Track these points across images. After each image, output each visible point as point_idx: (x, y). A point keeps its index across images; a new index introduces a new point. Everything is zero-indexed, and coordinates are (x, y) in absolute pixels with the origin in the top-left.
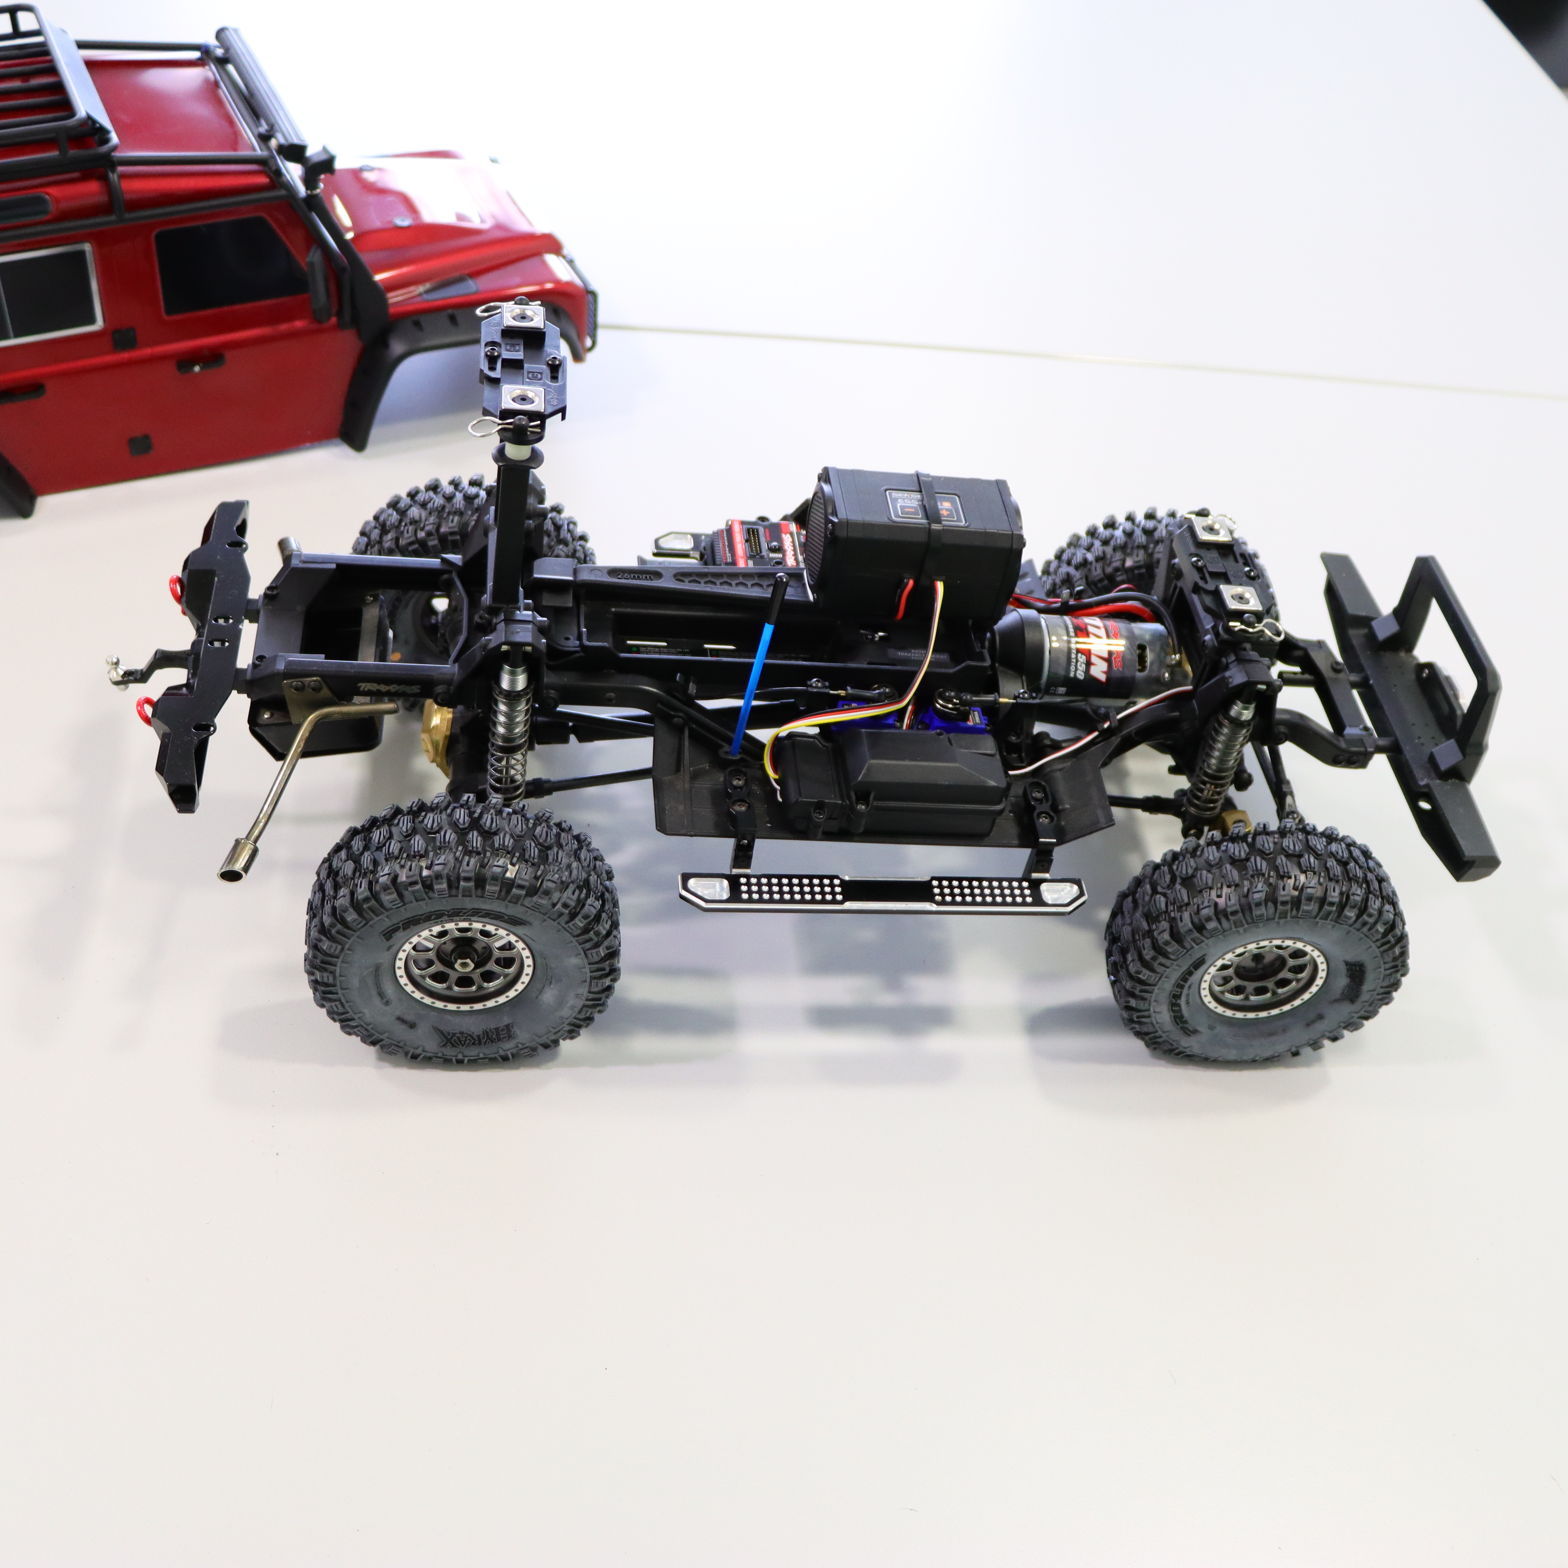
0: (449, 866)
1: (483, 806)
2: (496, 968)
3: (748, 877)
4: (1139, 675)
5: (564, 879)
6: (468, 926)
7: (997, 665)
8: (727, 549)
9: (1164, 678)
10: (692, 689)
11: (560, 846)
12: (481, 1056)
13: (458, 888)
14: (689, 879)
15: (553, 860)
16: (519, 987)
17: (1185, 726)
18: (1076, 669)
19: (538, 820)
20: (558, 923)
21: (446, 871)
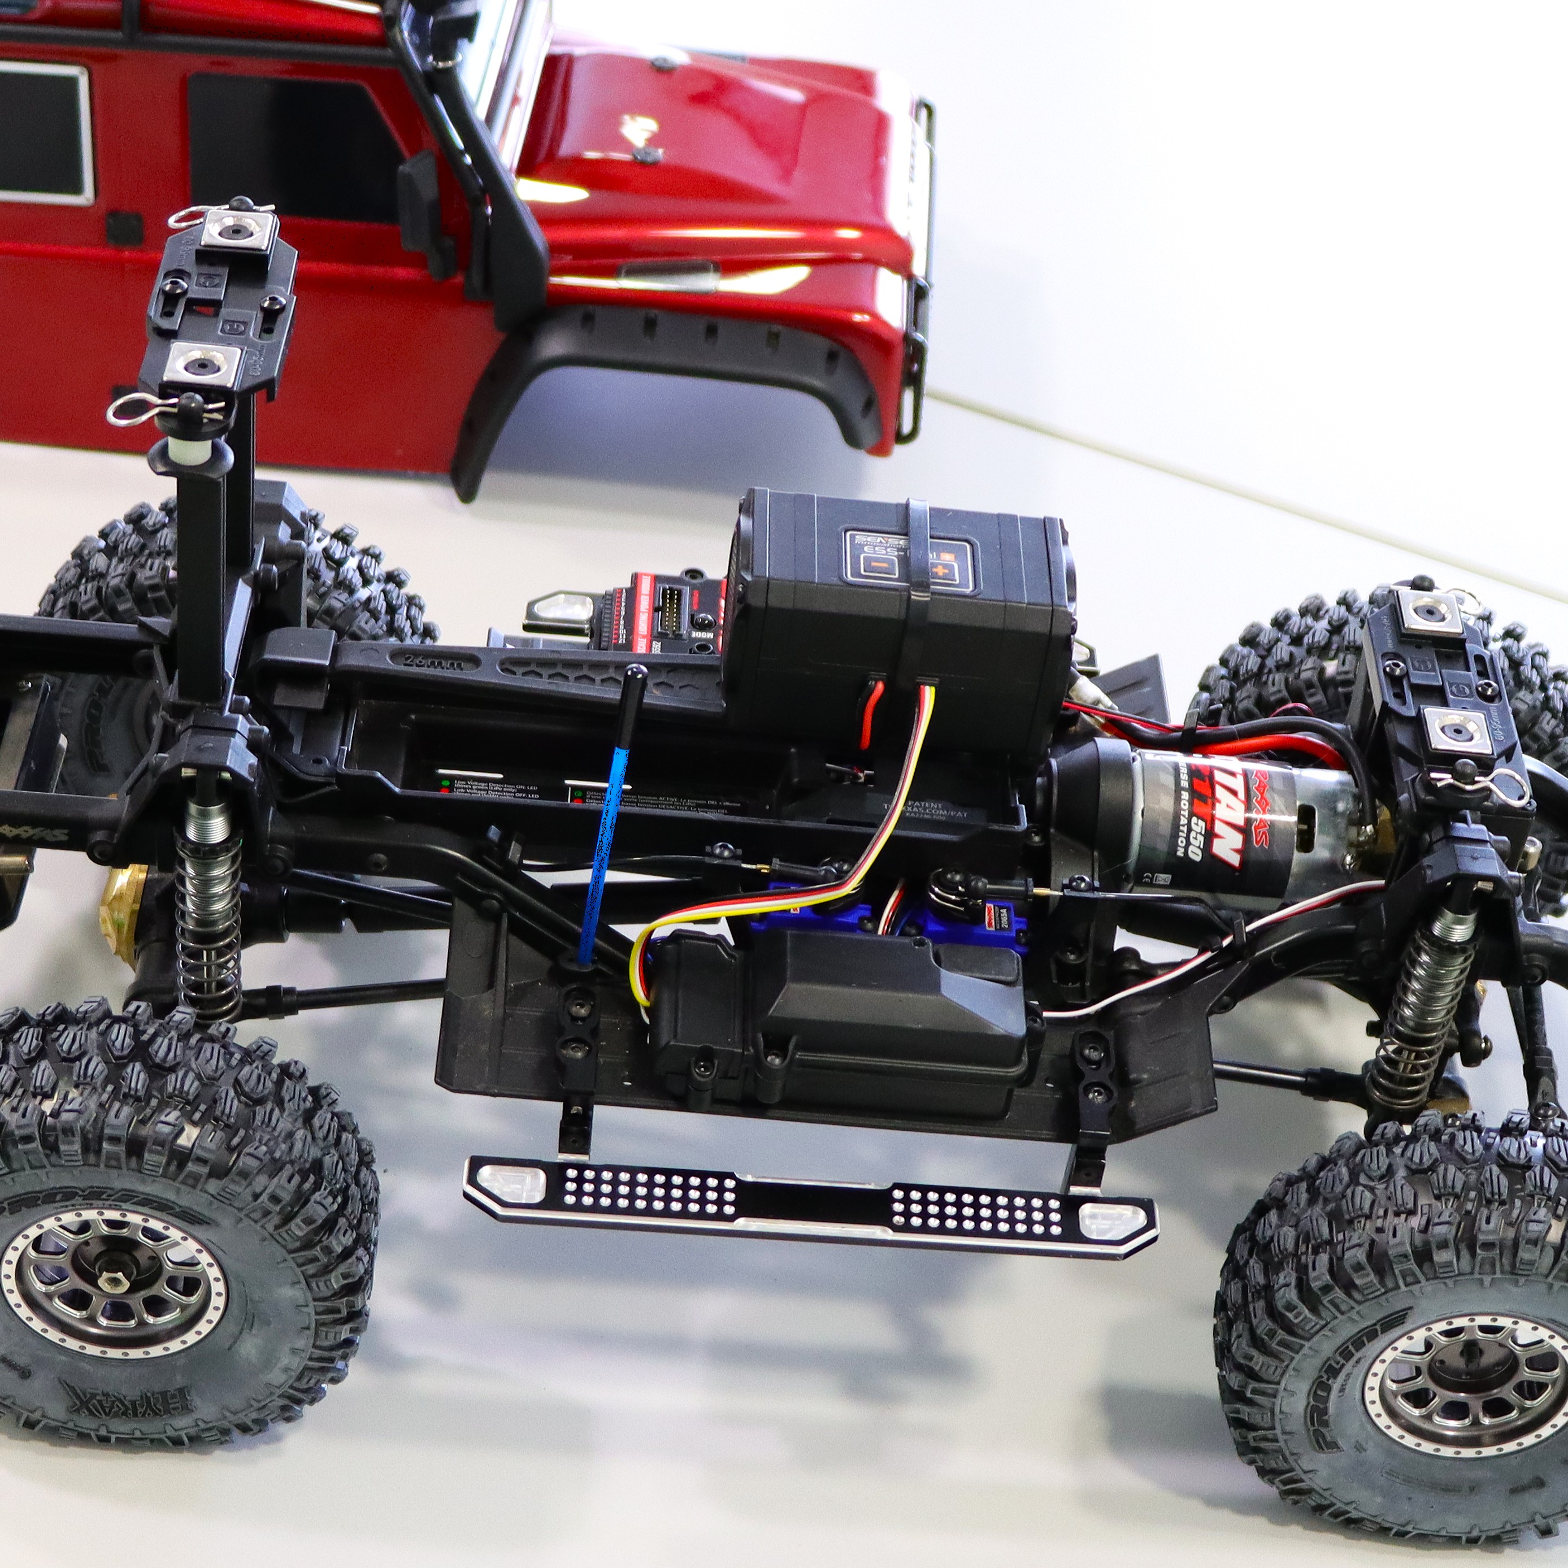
0: (86, 1115)
1: (161, 1025)
2: (169, 1293)
3: (581, 1168)
4: (1298, 856)
5: (277, 1155)
6: (120, 1218)
7: (1052, 830)
8: (622, 622)
9: (1343, 865)
10: (514, 852)
11: (280, 1103)
12: (138, 1434)
13: (98, 1152)
14: (481, 1166)
15: (263, 1122)
16: (204, 1327)
17: (1365, 947)
18: (1188, 843)
19: (248, 1055)
20: (263, 1227)
21: (81, 1122)
